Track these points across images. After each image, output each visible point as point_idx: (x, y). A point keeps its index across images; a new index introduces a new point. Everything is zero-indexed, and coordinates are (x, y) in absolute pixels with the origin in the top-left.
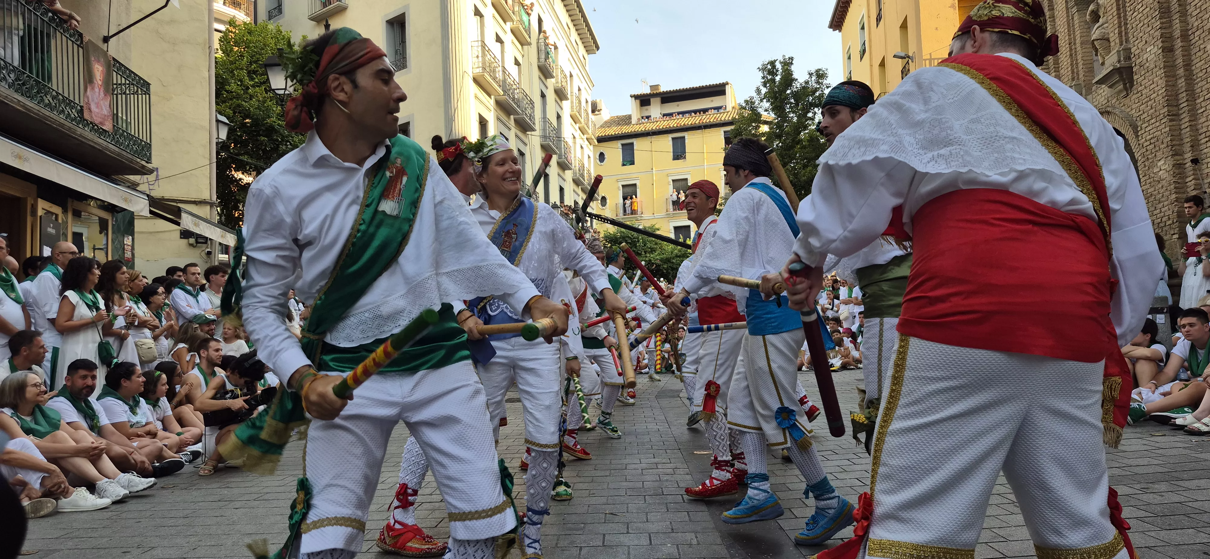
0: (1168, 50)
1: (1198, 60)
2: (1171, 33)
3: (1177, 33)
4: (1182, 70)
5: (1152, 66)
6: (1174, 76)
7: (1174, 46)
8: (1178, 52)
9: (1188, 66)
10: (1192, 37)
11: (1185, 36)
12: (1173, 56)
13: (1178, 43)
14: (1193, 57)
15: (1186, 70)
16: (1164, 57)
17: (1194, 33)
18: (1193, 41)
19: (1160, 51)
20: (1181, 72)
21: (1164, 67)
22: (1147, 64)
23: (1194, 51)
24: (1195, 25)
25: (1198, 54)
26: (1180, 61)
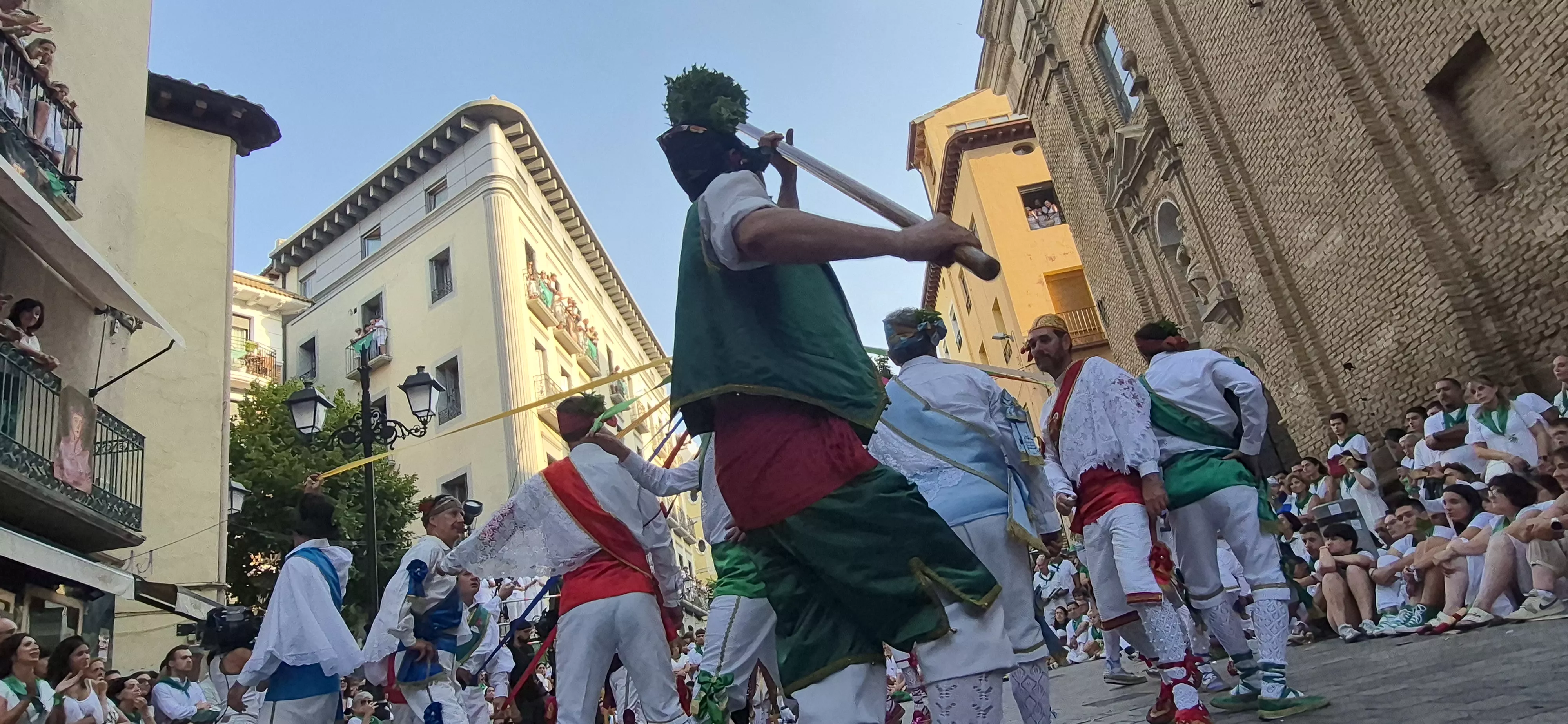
0: (1267, 273)
1: (1300, 278)
2: (1265, 257)
3: (1271, 256)
4: (1287, 290)
5: (1257, 292)
6: (1282, 297)
7: (1271, 269)
8: (1278, 273)
9: (1291, 286)
10: (1286, 257)
11: (1279, 258)
12: (1274, 278)
13: (1276, 266)
14: (1294, 277)
15: (1290, 290)
16: (1265, 281)
17: (1287, 253)
18: (1289, 262)
19: (1260, 275)
20: (1286, 292)
21: (1269, 291)
22: (1251, 291)
23: (1292, 271)
24: (1286, 245)
25: (1298, 272)
26: (1282, 282)
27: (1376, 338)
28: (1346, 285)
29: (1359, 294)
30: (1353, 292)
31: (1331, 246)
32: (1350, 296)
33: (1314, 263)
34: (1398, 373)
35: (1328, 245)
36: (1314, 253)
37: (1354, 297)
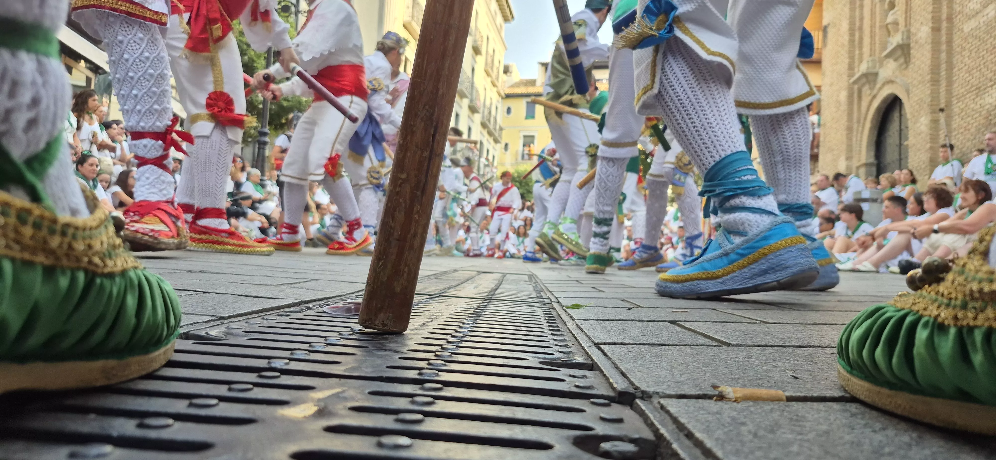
0: (936, 30)
1: (957, 38)
2: (940, 17)
3: (944, 16)
4: (945, 45)
5: (924, 42)
6: (939, 50)
7: (940, 26)
8: (944, 31)
9: (950, 42)
10: (954, 20)
11: (950, 19)
12: (940, 35)
13: (944, 25)
14: (953, 36)
15: (947, 46)
16: (933, 35)
17: (956, 17)
18: (955, 23)
19: (931, 30)
20: (944, 47)
21: (932, 43)
22: (921, 41)
23: (955, 31)
24: (958, 10)
25: (958, 33)
26: (944, 39)
27: (987, 95)
28: (983, 51)
29: (989, 58)
30: (986, 56)
31: (985, 18)
32: (983, 59)
33: (970, 29)
34: (990, 124)
35: (983, 16)
36: (973, 20)
37: (985, 61)
